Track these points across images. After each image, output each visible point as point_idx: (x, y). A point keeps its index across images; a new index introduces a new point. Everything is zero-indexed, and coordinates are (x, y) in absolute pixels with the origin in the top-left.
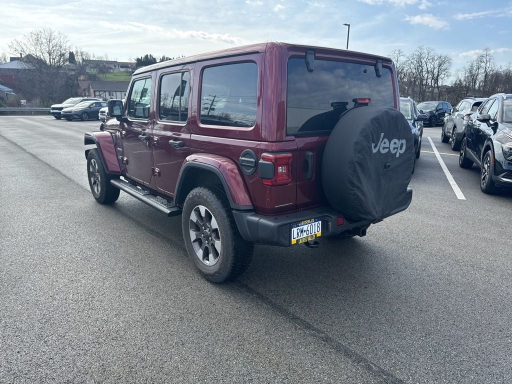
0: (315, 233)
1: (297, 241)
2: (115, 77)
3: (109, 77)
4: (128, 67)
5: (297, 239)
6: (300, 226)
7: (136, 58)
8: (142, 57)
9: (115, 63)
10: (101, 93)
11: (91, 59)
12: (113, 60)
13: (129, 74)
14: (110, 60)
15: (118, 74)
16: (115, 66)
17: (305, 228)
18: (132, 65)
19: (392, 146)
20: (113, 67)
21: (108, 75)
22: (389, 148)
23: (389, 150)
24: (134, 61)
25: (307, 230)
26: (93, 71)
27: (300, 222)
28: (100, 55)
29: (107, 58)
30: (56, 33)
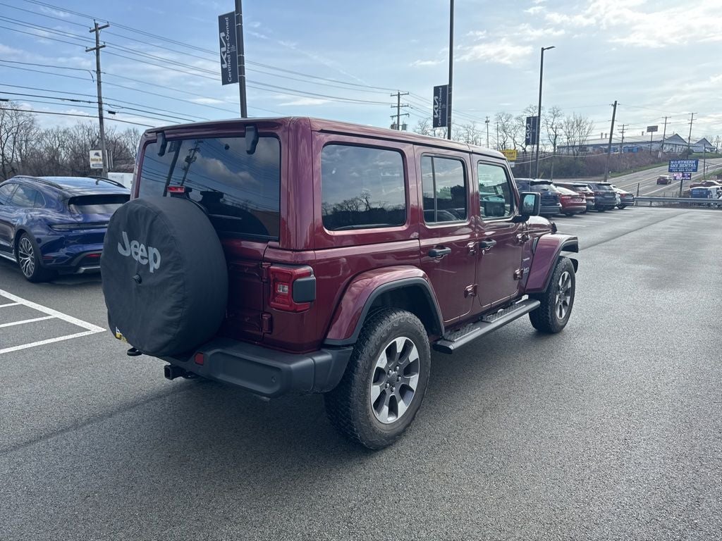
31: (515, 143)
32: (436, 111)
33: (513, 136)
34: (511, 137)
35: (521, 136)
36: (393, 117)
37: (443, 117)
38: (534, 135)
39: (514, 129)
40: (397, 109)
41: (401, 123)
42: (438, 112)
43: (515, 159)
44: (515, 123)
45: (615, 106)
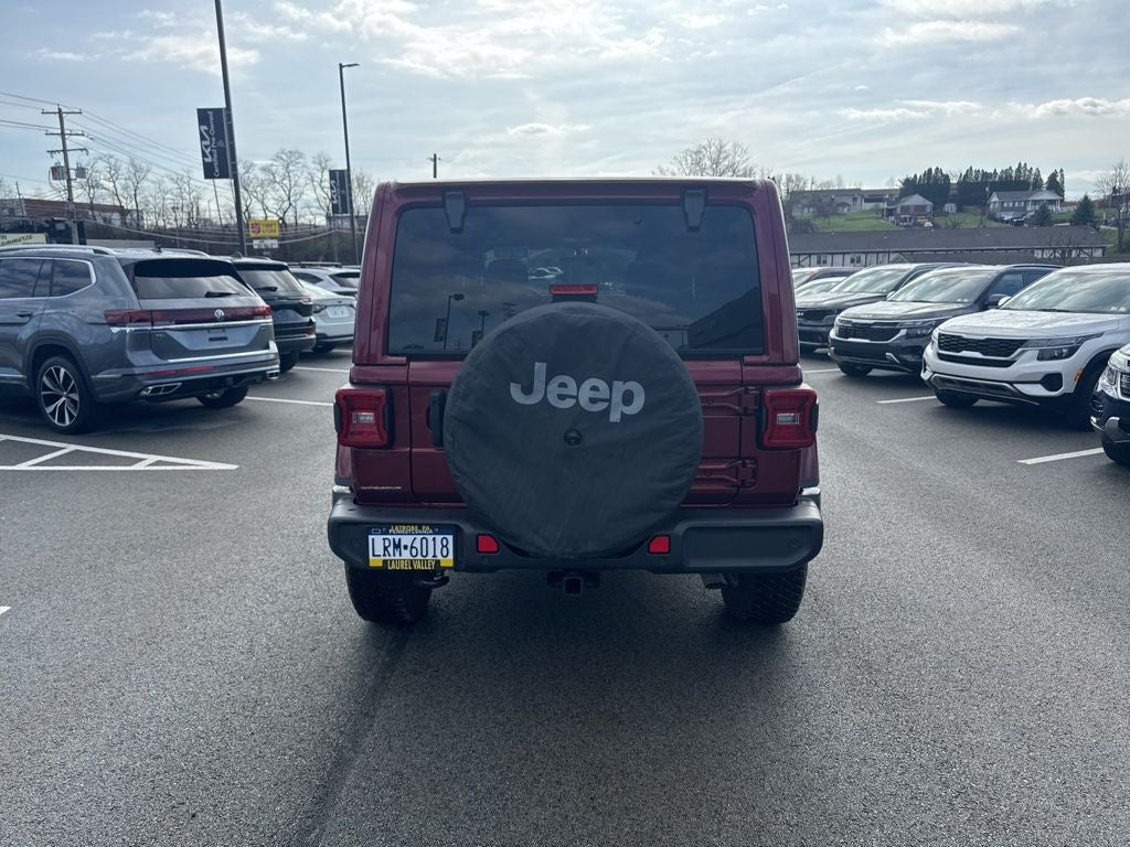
0: (434, 556)
1: (385, 562)
2: (849, 223)
3: (838, 223)
4: (882, 200)
5: (383, 558)
6: (392, 534)
7: (903, 178)
8: (915, 176)
9: (856, 194)
10: (802, 258)
11: (808, 188)
12: (852, 187)
13: (880, 215)
14: (847, 187)
15: (857, 217)
16: (855, 199)
17: (406, 540)
18: (891, 195)
19: (585, 394)
20: (850, 201)
21: (835, 220)
22: (576, 397)
23: (578, 402)
24: (898, 185)
25: (412, 547)
26: (807, 213)
27: (389, 525)
28: (826, 179)
29: (840, 183)
30: (728, 147)
31: (265, 209)
32: (207, 151)
33: (260, 197)
34: (256, 198)
35: (274, 198)
36: (51, 152)
37: (220, 162)
38: (343, 198)
39: (262, 185)
40: (59, 139)
41: (73, 165)
42: (211, 153)
43: (277, 234)
44: (262, 176)
45: (435, 160)
